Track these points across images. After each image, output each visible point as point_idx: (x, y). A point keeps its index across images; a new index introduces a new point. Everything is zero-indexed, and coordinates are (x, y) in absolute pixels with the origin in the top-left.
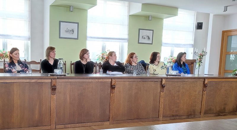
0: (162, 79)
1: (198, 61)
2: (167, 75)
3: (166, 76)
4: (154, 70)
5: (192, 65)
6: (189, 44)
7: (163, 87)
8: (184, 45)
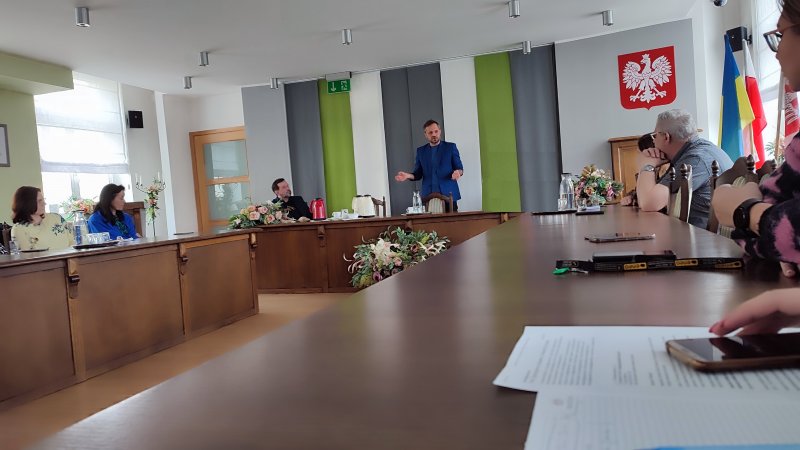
0: (65, 260)
1: (148, 206)
2: (77, 248)
3: (75, 251)
4: (33, 241)
5: (137, 216)
6: (119, 165)
7: (72, 281)
8: (104, 166)
